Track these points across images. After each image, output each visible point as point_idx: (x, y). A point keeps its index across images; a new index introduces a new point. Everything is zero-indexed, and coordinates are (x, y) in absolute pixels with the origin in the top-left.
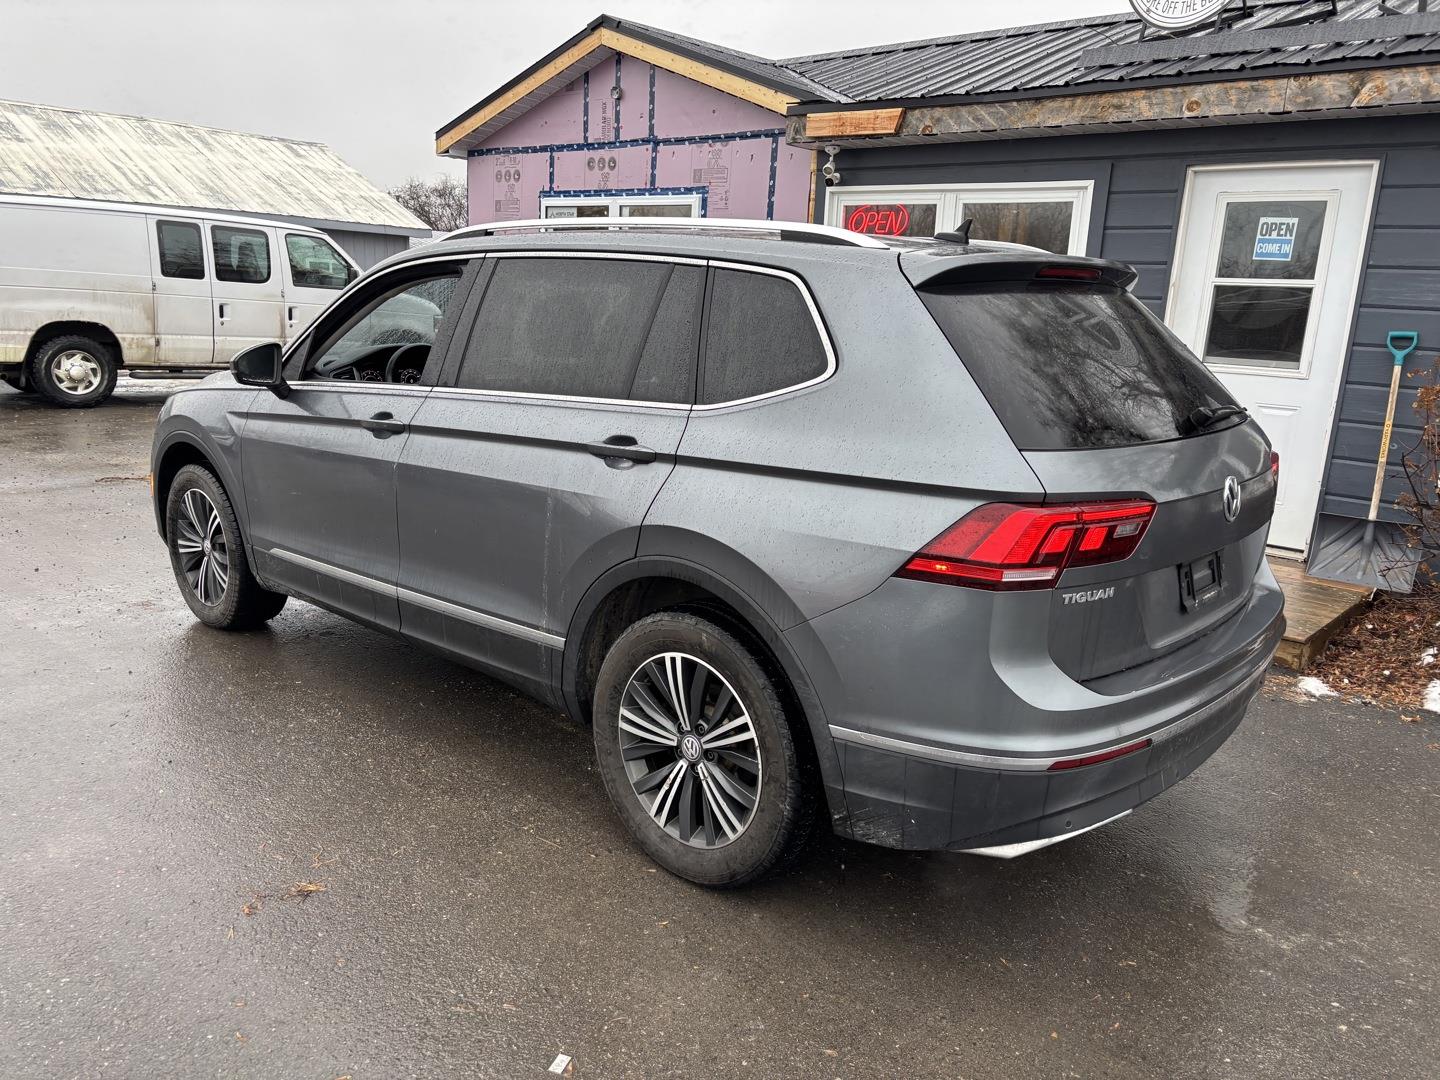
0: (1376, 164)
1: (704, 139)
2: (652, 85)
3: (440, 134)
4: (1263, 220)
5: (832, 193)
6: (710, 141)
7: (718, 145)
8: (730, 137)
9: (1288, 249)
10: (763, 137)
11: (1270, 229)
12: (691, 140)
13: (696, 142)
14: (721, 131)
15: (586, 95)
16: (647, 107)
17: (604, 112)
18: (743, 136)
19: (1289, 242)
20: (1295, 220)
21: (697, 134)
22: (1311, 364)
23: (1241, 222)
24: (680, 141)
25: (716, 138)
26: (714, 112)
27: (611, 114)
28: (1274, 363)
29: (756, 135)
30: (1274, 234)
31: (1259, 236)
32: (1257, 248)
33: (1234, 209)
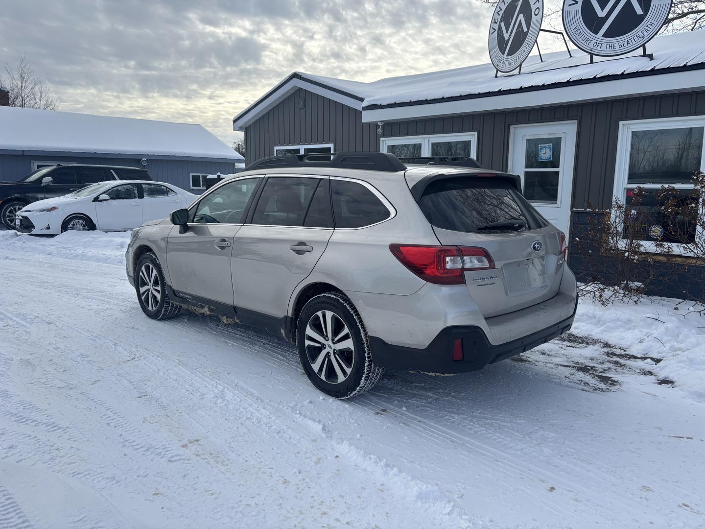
0: (576, 122)
3: (235, 121)
4: (539, 146)
5: (383, 141)
22: (561, 201)
23: (533, 146)
28: (548, 202)
33: (529, 141)
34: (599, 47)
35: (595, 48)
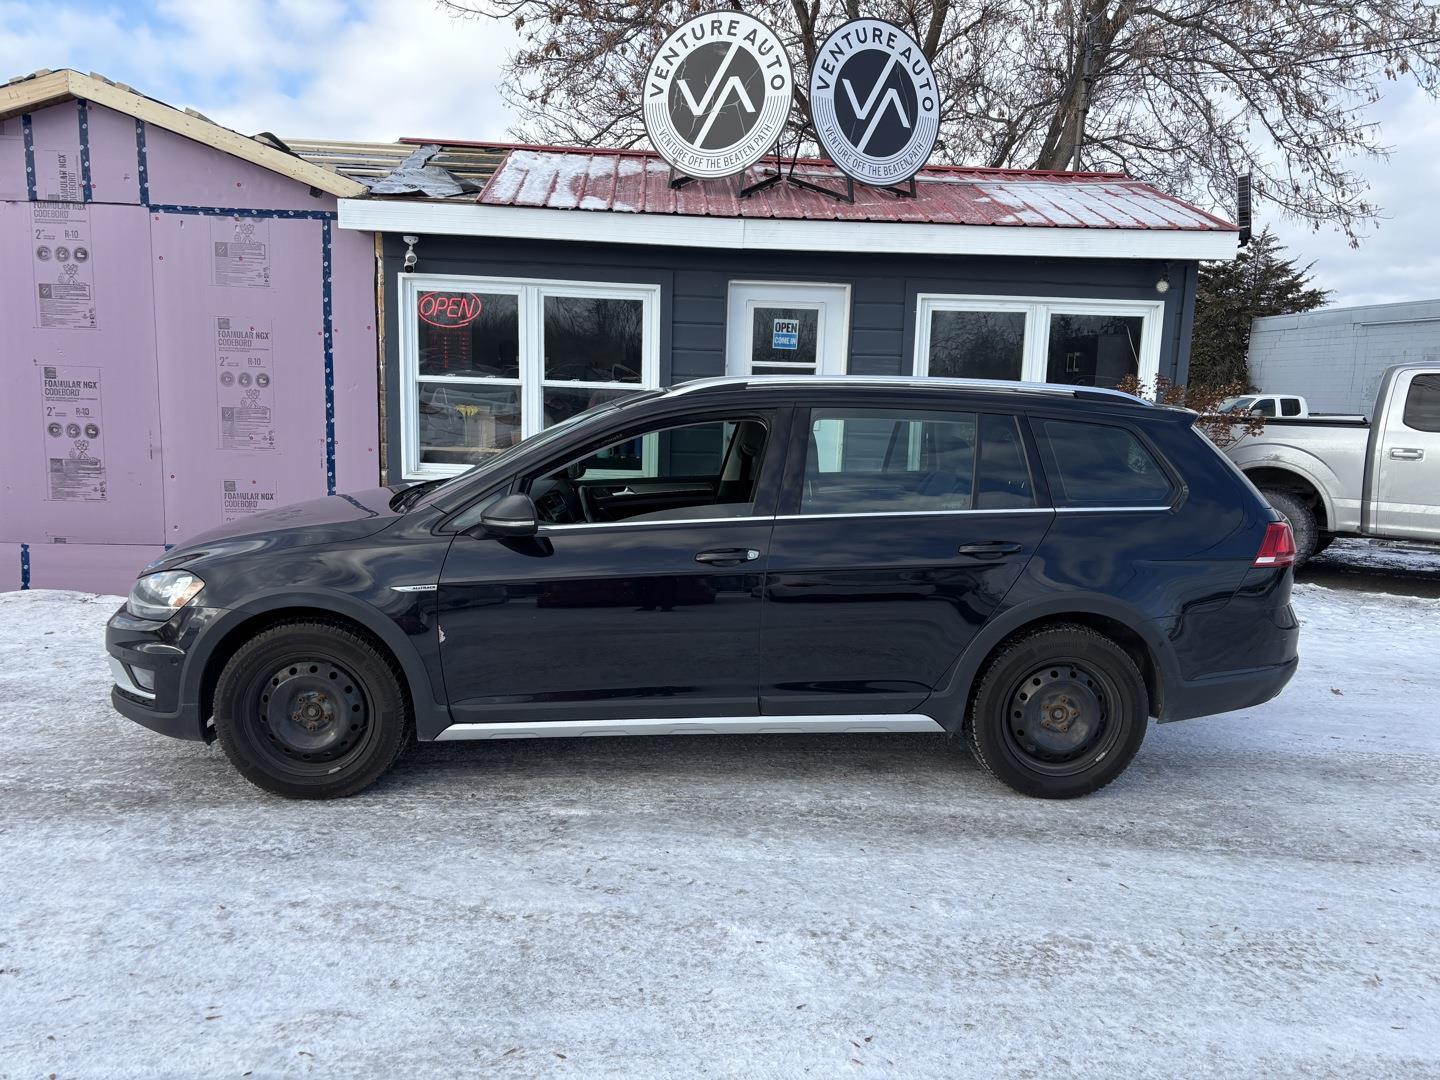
0: (849, 286)
1: (226, 212)
2: (141, 144)
4: (775, 321)
5: (407, 278)
6: (236, 215)
7: (248, 220)
8: (264, 214)
9: (794, 341)
10: (310, 218)
11: (782, 327)
12: (208, 211)
13: (215, 214)
14: (254, 206)
15: (29, 142)
16: (135, 169)
17: (63, 166)
18: (282, 214)
19: (794, 336)
20: (797, 322)
21: (217, 205)
23: (764, 319)
24: (193, 210)
25: (244, 213)
26: (239, 185)
27: (74, 168)
29: (300, 215)
30: (785, 330)
31: (775, 332)
32: (774, 341)
33: (758, 312)
34: (860, 168)
35: (855, 169)
